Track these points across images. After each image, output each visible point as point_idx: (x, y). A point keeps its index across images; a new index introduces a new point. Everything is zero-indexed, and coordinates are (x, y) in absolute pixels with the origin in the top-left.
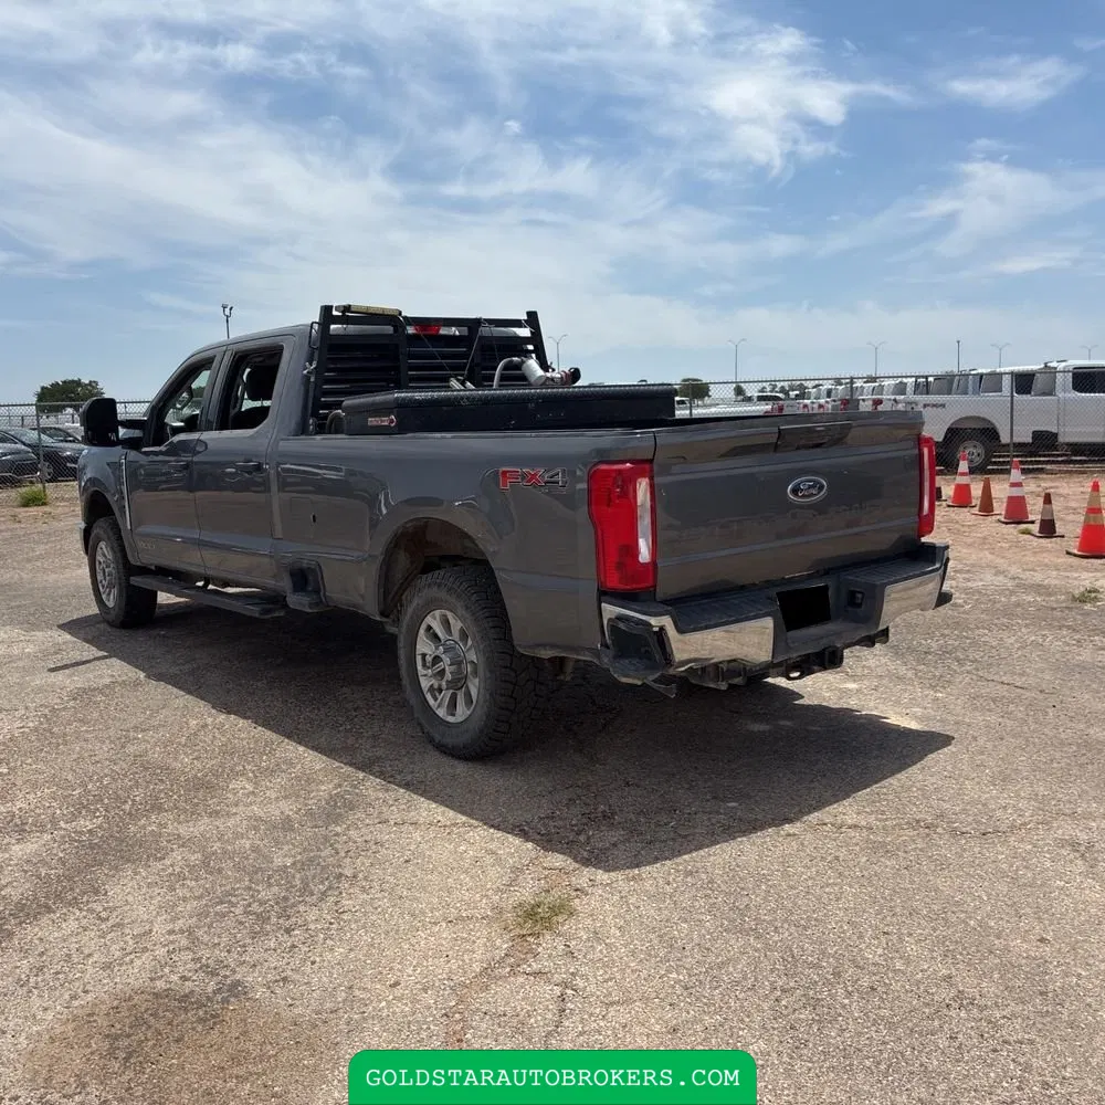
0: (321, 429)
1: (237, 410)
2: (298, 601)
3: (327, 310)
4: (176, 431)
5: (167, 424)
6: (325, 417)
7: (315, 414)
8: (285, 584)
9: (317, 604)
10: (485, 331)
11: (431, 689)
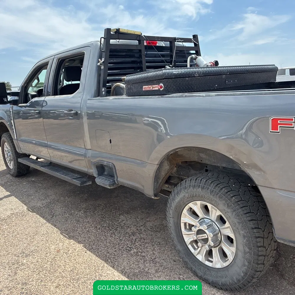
0: (109, 93)
1: (61, 86)
2: (100, 181)
3: (108, 31)
4: (33, 96)
5: (29, 94)
6: (110, 87)
7: (104, 86)
8: (93, 171)
9: (113, 185)
10: (177, 44)
11: (191, 243)
